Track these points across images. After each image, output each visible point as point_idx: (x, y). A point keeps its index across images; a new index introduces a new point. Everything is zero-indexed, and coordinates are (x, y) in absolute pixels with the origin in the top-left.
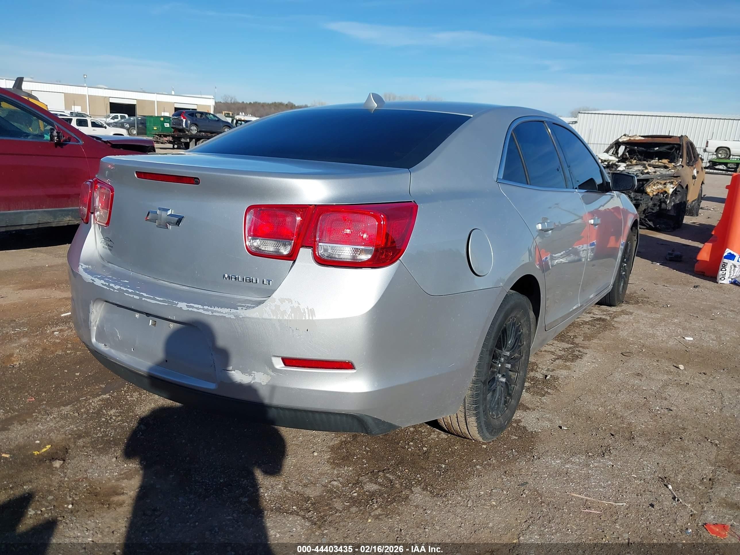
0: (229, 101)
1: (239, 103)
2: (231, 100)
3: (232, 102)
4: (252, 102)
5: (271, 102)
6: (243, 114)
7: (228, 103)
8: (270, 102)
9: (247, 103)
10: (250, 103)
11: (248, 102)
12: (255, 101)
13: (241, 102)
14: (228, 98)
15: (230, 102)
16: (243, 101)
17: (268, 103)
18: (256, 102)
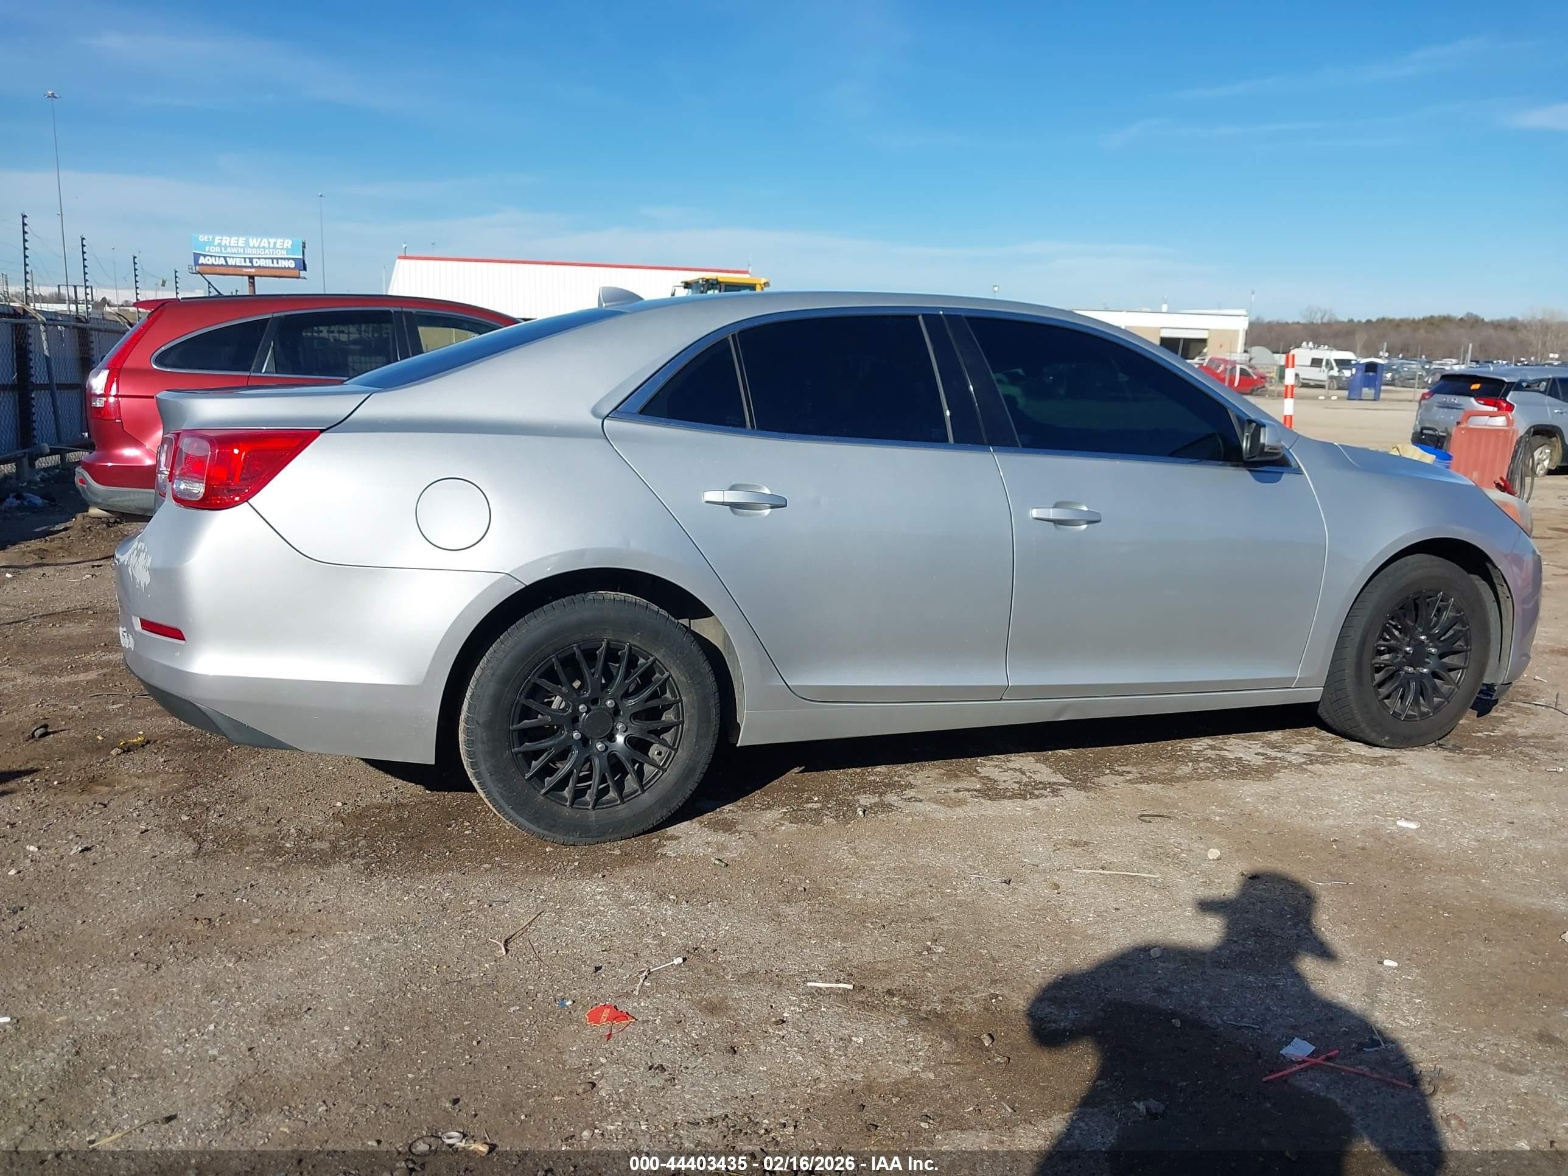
0: (1317, 319)
1: (1343, 322)
2: (1322, 318)
3: (1325, 320)
4: (1374, 320)
5: (1421, 318)
6: (1311, 344)
7: (1317, 325)
8: (1418, 314)
9: (1359, 322)
10: (1369, 322)
11: (1364, 321)
12: (1380, 316)
13: (1346, 320)
14: (1316, 314)
15: (1319, 321)
16: (1351, 317)
17: (1414, 319)
18: (1383, 319)
